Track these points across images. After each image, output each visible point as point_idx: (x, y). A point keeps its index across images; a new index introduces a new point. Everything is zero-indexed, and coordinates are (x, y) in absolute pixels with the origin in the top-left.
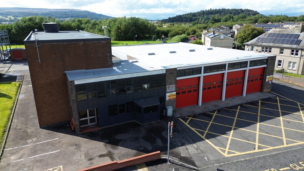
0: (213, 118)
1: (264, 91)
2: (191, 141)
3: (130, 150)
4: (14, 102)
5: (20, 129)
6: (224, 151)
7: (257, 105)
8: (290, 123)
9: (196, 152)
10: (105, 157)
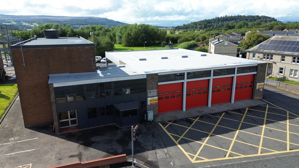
0: (193, 124)
1: (254, 99)
2: (163, 145)
3: (100, 152)
4: (11, 103)
5: (7, 128)
6: (193, 157)
7: (243, 112)
8: (271, 131)
9: (164, 156)
10: (74, 158)
